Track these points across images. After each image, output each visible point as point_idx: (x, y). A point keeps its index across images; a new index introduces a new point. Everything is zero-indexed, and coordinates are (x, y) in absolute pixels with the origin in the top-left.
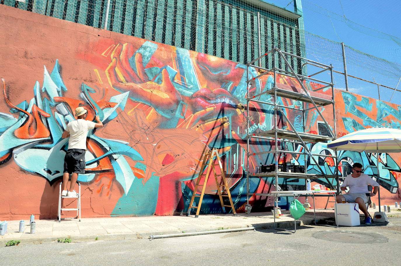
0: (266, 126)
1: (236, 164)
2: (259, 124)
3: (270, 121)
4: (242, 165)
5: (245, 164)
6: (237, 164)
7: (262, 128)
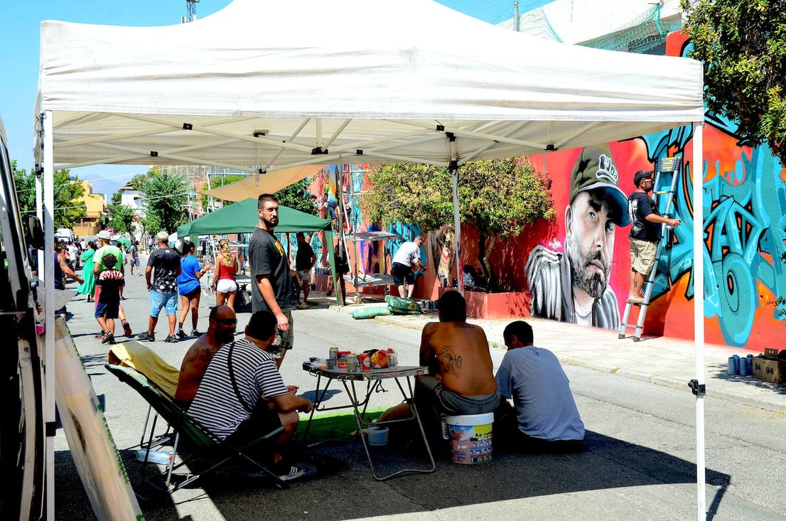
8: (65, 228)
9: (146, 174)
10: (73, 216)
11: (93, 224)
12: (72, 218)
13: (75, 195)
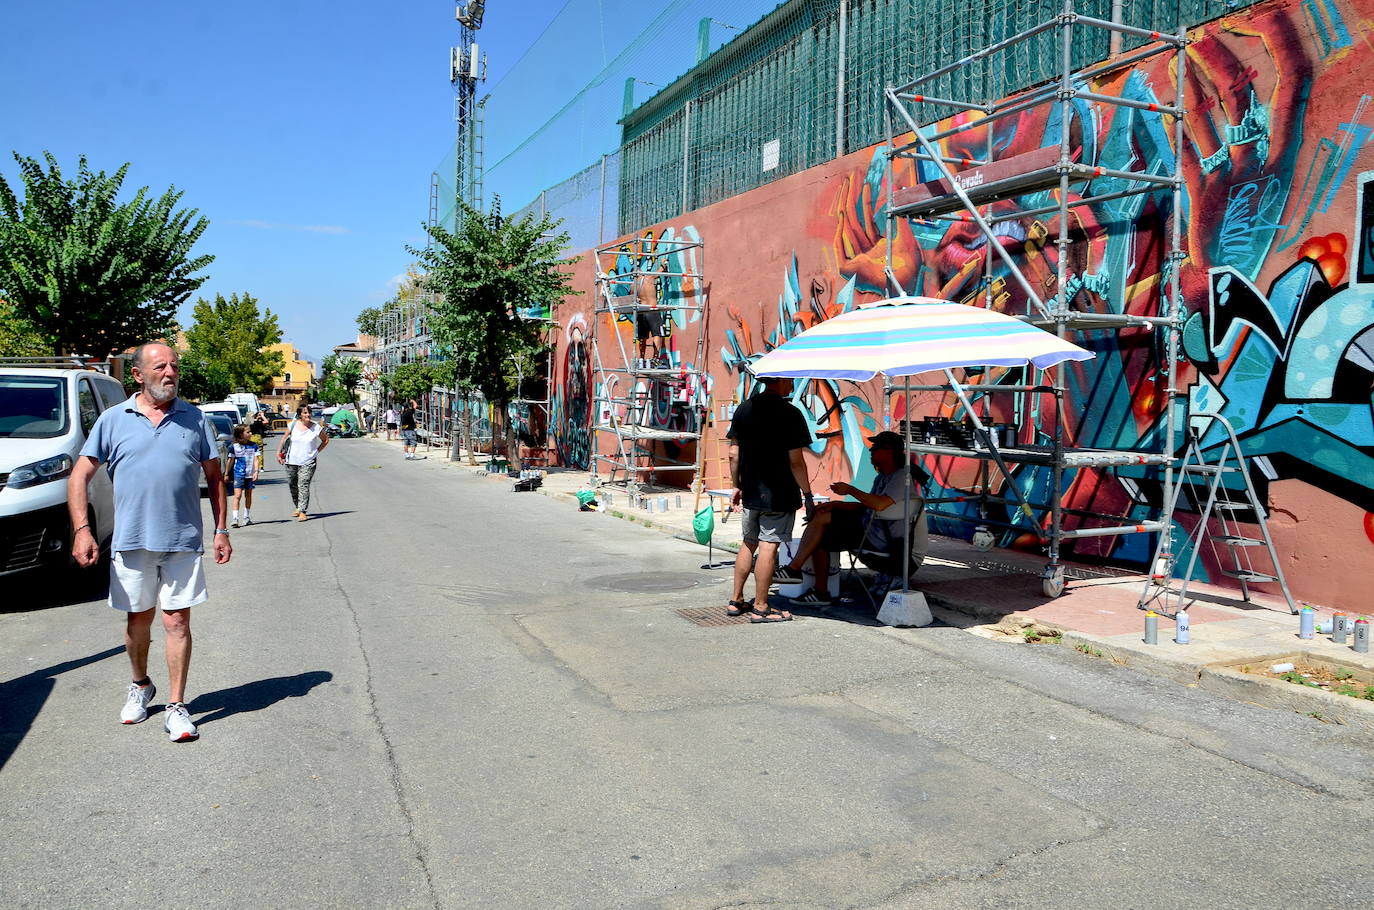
0: (1107, 273)
1: (1019, 412)
2: (1085, 274)
3: (1124, 249)
4: (1034, 414)
5: (1039, 410)
6: (1022, 412)
7: (1094, 282)
8: (247, 392)
9: (381, 309)
10: (261, 374)
11: (298, 397)
12: (261, 377)
13: (266, 340)
